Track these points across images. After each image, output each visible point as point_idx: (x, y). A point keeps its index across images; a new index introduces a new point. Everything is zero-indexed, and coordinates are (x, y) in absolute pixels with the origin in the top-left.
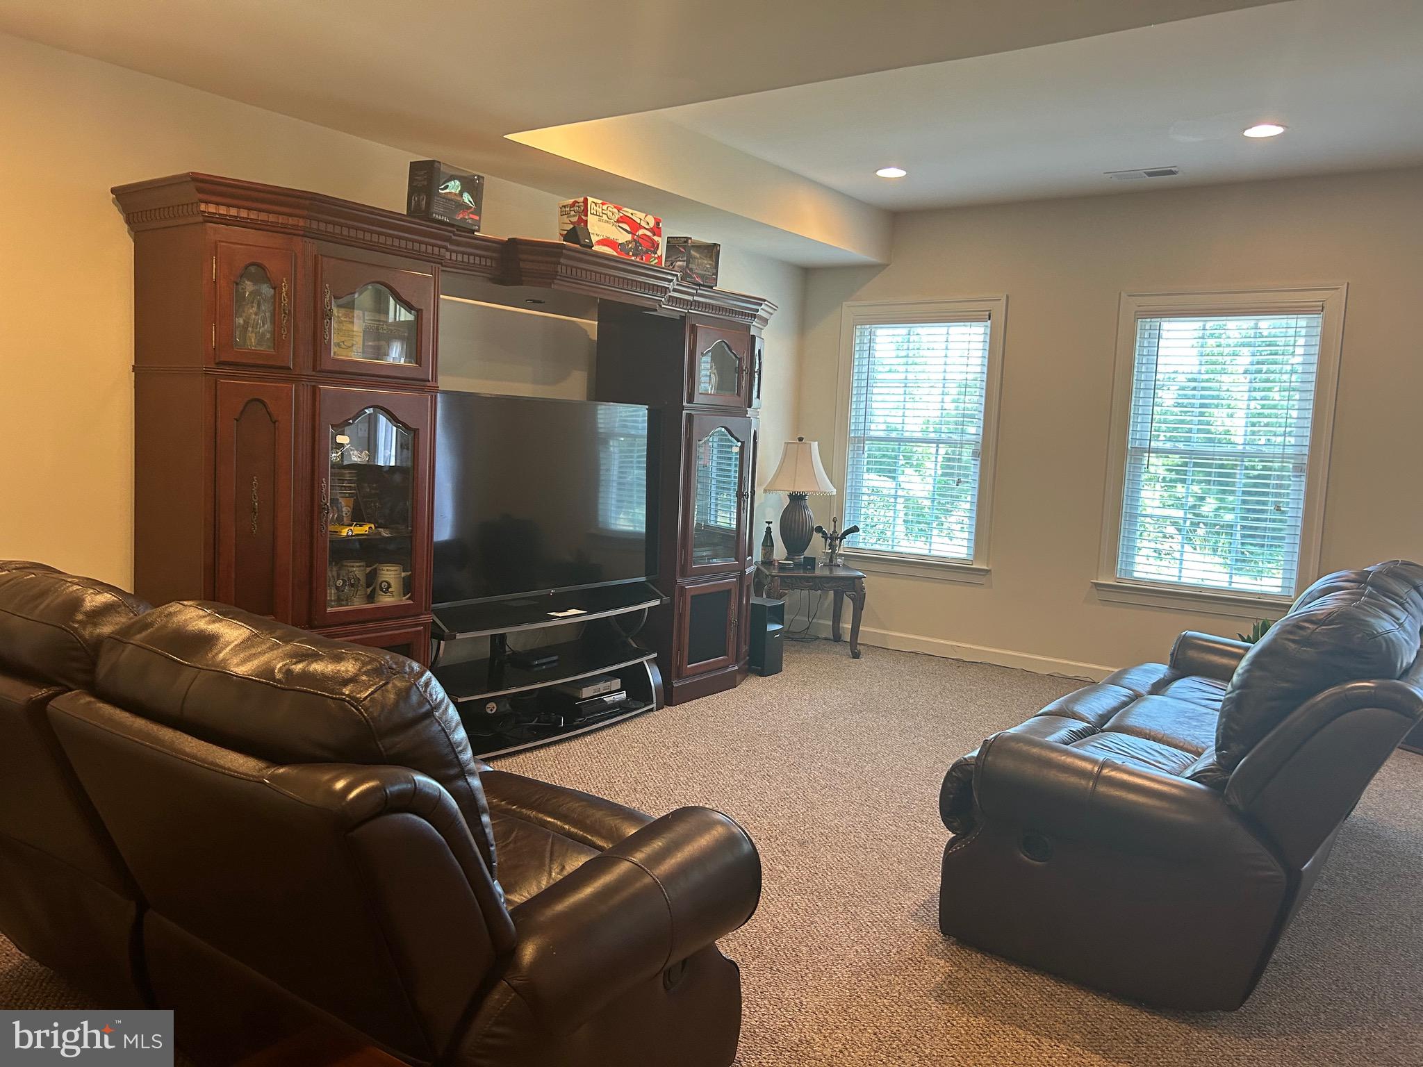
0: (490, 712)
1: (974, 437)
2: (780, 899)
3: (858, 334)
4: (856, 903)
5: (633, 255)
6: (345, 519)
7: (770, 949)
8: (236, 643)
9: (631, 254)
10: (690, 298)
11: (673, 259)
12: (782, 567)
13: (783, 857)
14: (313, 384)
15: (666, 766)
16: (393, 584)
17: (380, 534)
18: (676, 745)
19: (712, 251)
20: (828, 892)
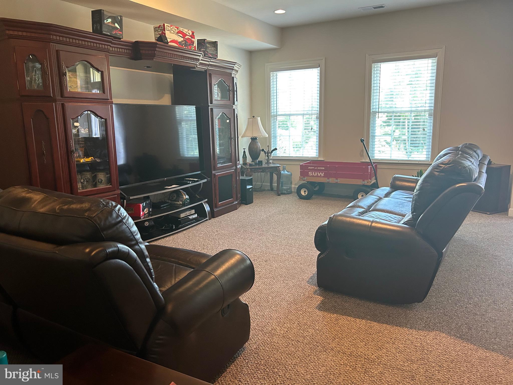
0: (146, 225)
1: (316, 111)
2: (260, 281)
3: (272, 75)
4: (287, 280)
5: (185, 46)
6: (81, 156)
7: (258, 299)
8: (39, 200)
9: (184, 46)
10: (208, 63)
11: (200, 48)
12: (250, 165)
13: (260, 266)
14: (62, 103)
15: (214, 239)
16: (103, 180)
17: (96, 161)
18: (217, 231)
19: (215, 44)
20: (277, 277)
